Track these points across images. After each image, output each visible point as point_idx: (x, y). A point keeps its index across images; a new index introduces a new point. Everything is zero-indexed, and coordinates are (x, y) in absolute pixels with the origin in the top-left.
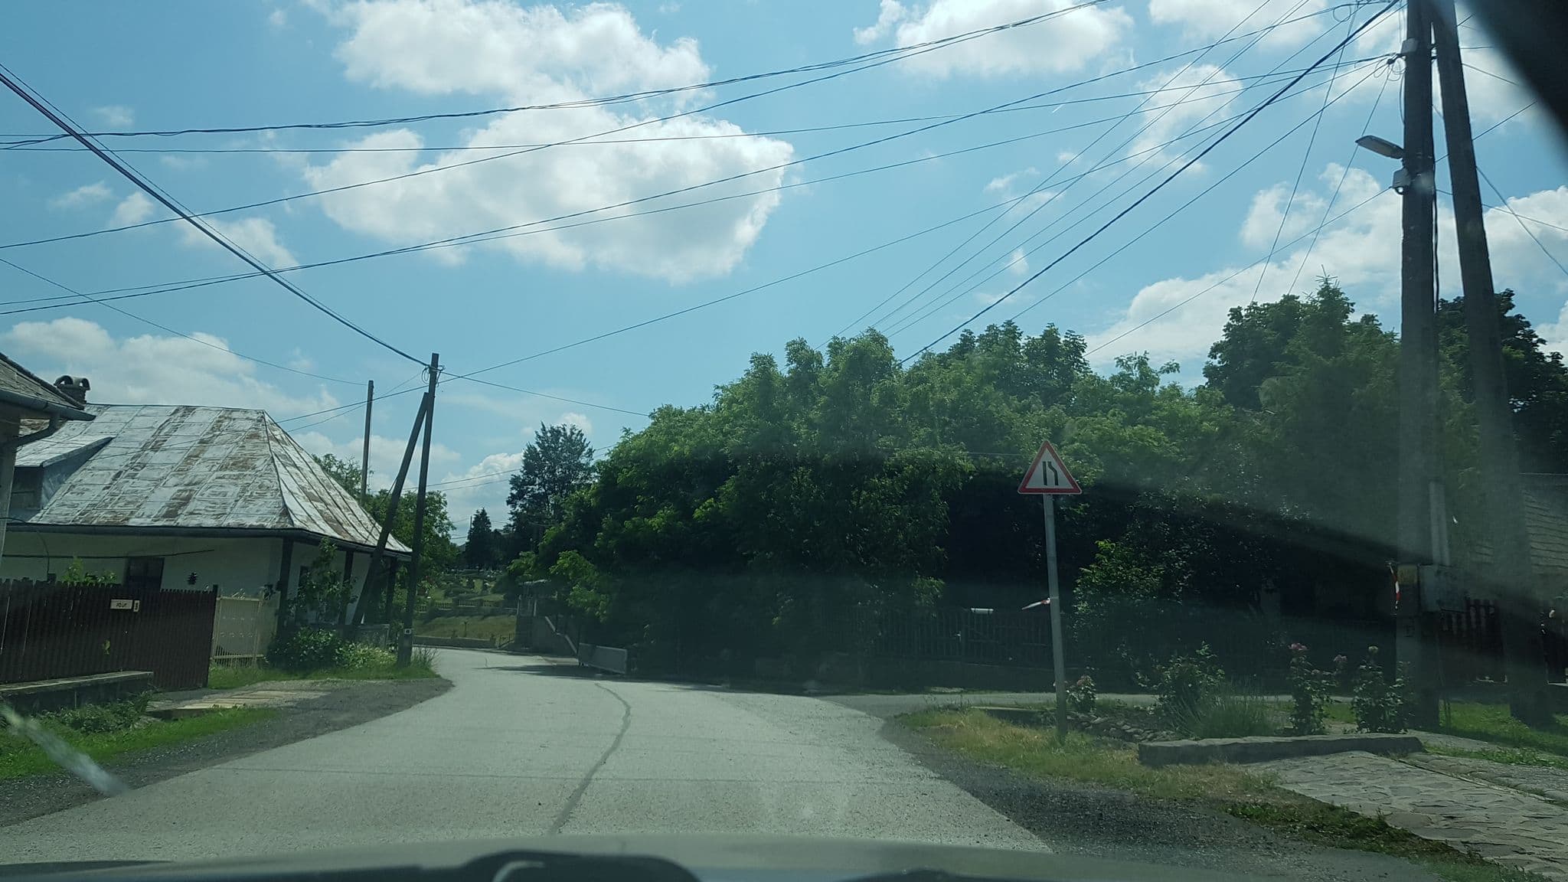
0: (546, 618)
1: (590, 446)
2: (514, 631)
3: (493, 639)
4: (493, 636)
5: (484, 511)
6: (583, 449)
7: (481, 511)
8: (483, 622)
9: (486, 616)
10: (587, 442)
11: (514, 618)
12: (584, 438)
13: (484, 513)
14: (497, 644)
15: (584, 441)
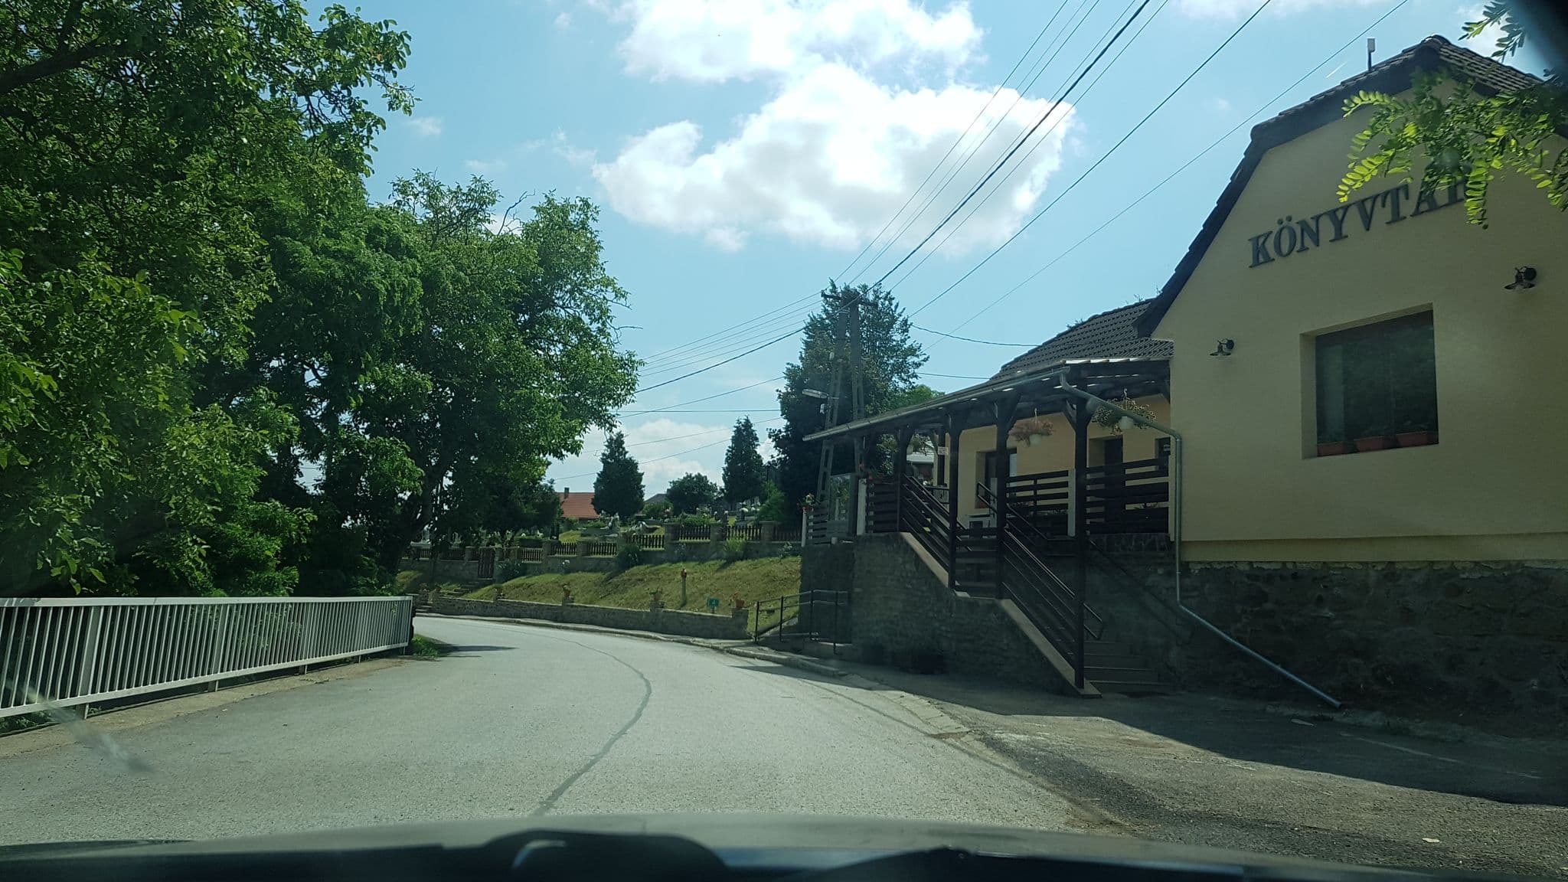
0: (908, 536)
1: (904, 315)
2: (795, 592)
3: (740, 610)
4: (740, 604)
5: (747, 421)
6: (894, 320)
7: (743, 421)
8: (725, 573)
9: (732, 559)
10: (899, 310)
11: (795, 564)
12: (894, 302)
13: (748, 425)
14: (750, 628)
15: (896, 307)
